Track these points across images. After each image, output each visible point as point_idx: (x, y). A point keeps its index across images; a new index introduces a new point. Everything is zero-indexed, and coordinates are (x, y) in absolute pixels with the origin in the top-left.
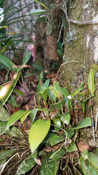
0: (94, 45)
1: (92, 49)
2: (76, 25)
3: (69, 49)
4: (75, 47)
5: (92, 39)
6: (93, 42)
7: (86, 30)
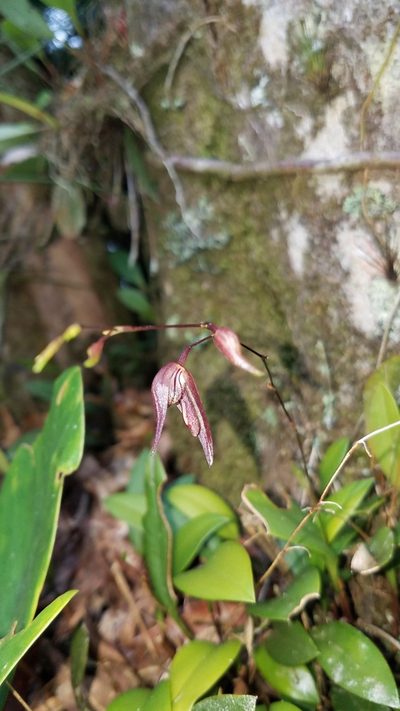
0: (337, 264)
1: (331, 280)
2: (208, 178)
3: (194, 287)
4: (223, 273)
5: (323, 236)
6: (328, 249)
7: (274, 200)
